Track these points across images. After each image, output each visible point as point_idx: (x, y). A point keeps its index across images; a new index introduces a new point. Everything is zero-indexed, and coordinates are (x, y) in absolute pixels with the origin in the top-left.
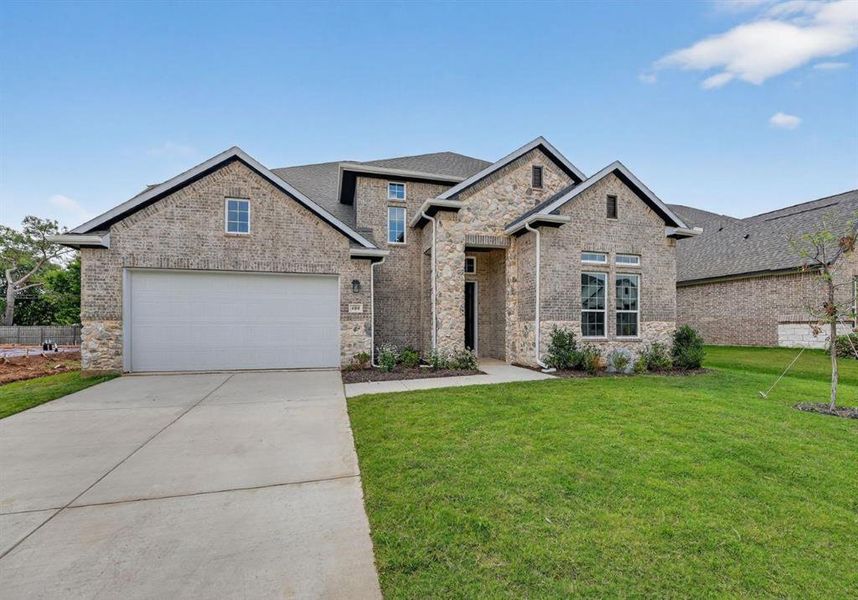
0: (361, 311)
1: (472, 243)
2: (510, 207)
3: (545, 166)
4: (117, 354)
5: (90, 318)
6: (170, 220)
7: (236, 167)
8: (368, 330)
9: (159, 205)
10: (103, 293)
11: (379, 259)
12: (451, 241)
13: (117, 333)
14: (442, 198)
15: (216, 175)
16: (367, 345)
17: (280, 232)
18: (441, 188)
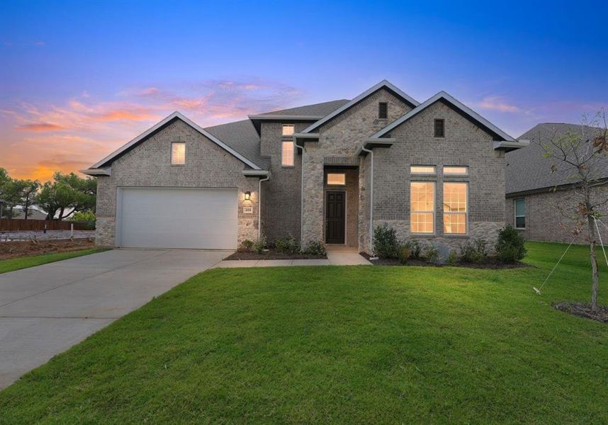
0: (252, 212)
1: (330, 163)
2: (360, 135)
3: (390, 102)
4: (112, 236)
5: (99, 216)
6: (142, 158)
7: (178, 124)
8: (256, 225)
9: (136, 149)
10: (106, 201)
11: (264, 177)
12: (313, 162)
13: (113, 224)
14: (305, 133)
15: (167, 129)
16: (255, 235)
17: (202, 161)
18: (306, 125)
